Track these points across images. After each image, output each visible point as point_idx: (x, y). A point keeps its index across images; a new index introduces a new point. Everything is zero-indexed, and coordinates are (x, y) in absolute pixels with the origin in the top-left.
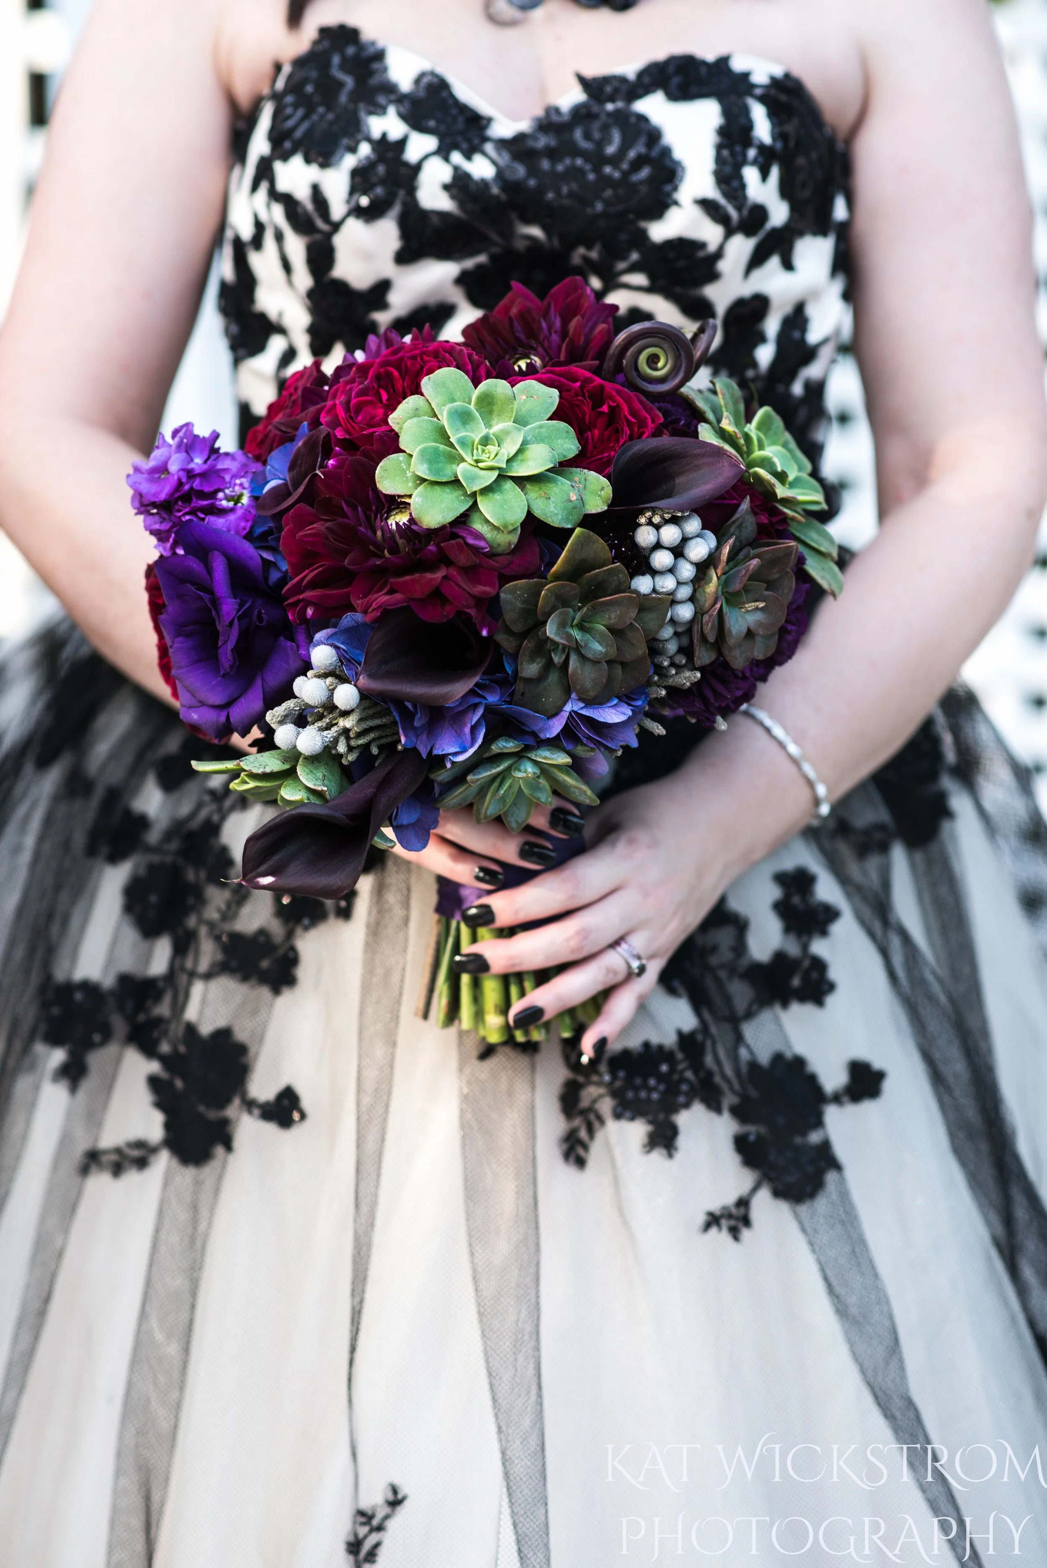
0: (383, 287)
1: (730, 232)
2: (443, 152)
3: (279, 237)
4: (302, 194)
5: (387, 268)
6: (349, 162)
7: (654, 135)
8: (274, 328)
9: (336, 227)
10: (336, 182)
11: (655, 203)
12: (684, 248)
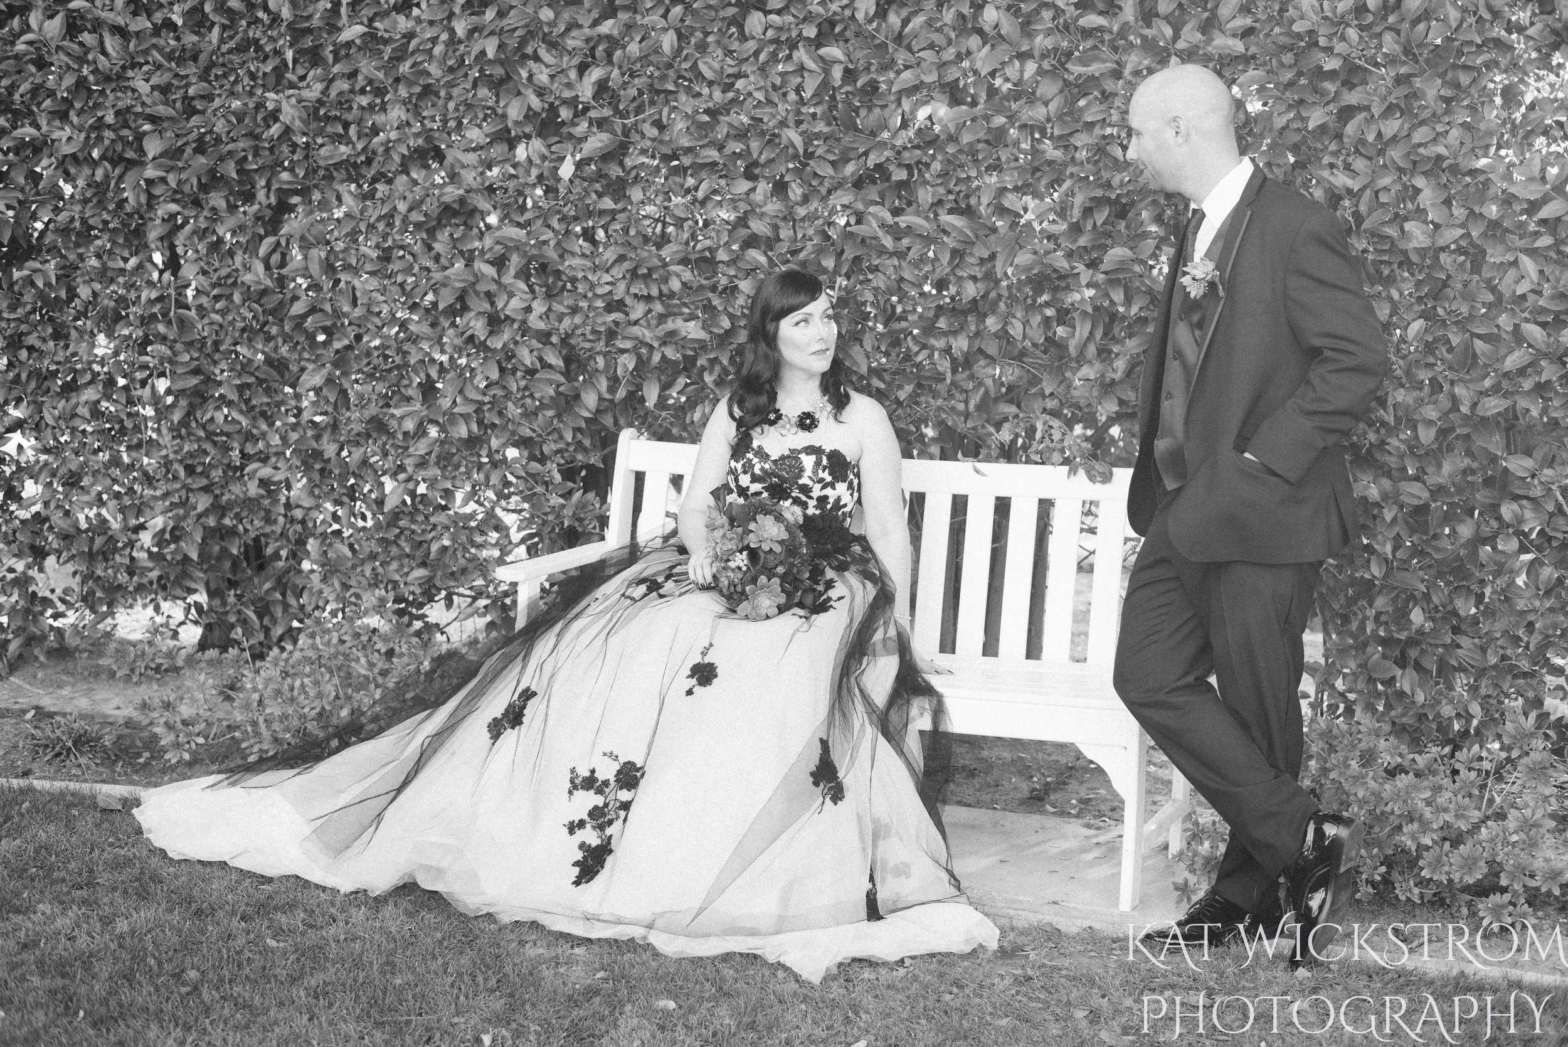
10: (739, 466)
11: (800, 476)
12: (805, 485)
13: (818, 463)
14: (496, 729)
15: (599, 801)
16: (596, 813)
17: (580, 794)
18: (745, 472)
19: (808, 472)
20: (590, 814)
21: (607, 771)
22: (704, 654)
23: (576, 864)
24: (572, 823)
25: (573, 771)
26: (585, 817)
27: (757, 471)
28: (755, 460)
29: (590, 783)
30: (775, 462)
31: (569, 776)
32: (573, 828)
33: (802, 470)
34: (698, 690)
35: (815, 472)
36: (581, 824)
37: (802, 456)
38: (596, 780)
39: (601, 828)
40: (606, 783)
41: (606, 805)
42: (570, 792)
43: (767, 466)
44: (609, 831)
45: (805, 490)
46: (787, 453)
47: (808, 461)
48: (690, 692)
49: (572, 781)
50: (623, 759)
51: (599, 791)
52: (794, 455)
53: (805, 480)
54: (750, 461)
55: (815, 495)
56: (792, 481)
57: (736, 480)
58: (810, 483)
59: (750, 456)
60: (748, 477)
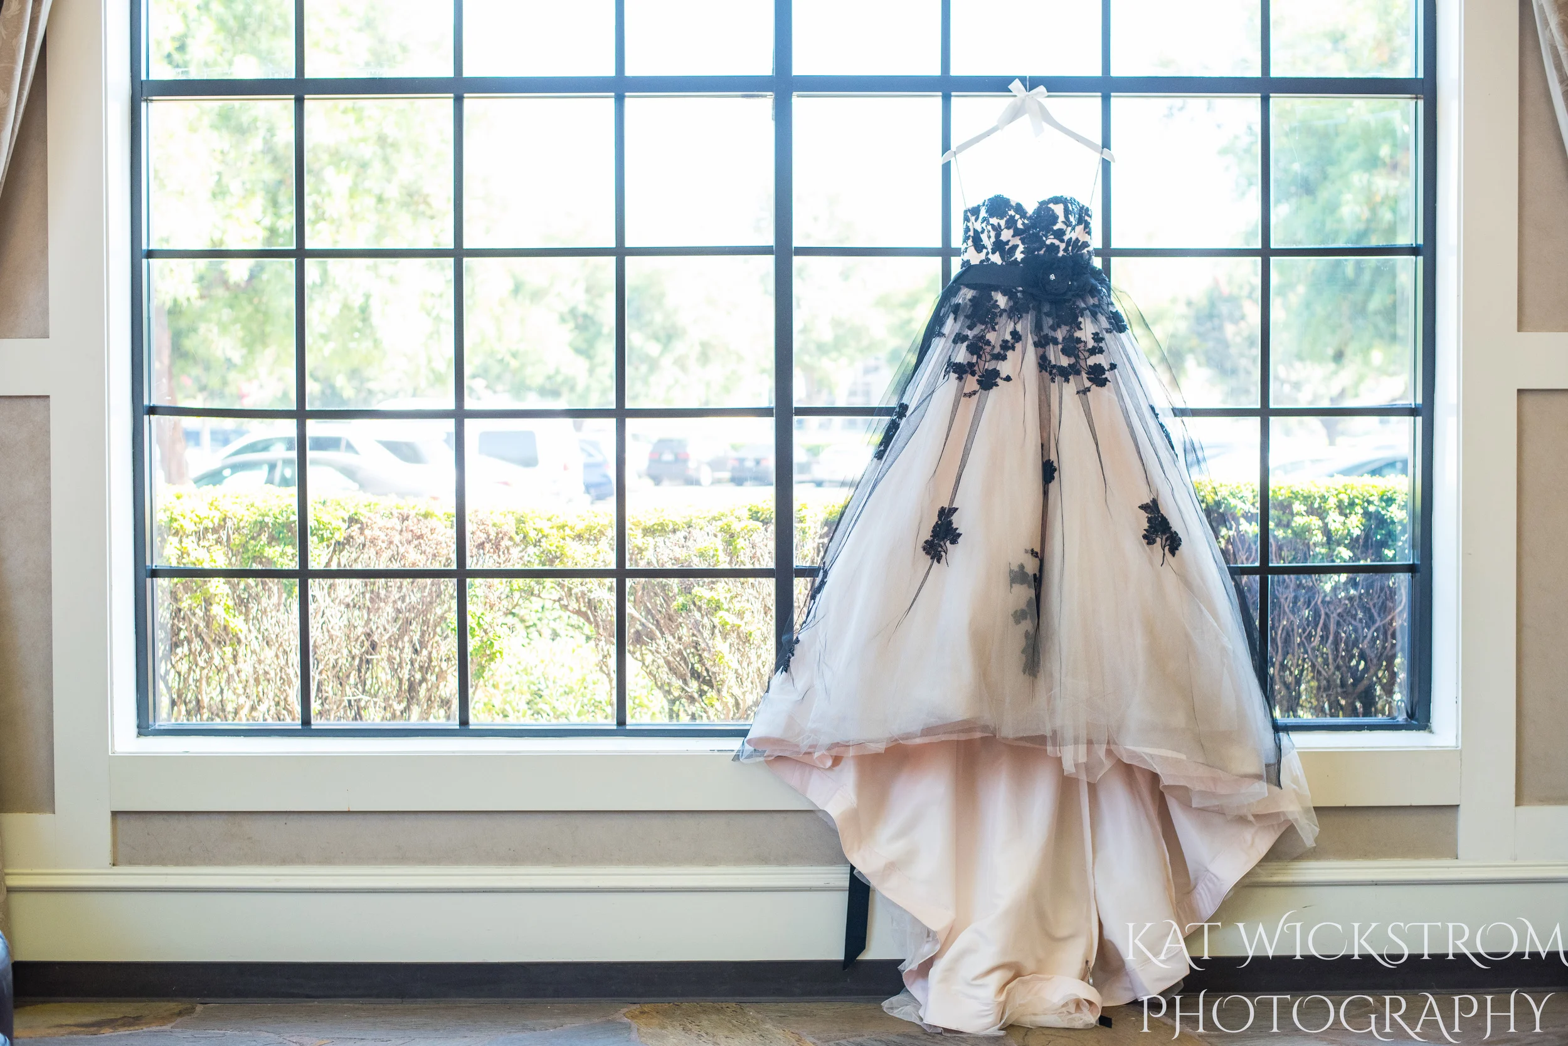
0: (1009, 241)
1: (1067, 226)
2: (1021, 218)
3: (989, 232)
4: (996, 224)
5: (1010, 238)
6: (1005, 219)
7: (1053, 211)
8: (984, 247)
9: (1002, 230)
11: (1053, 224)
12: (1059, 230)
13: (1066, 210)
19: (1061, 217)
27: (1020, 226)
33: (1056, 217)
35: (1067, 218)
47: (1058, 209)
53: (1059, 226)
54: (1012, 217)
55: (1066, 238)
56: (1048, 230)
57: (998, 235)
58: (1064, 227)
59: (1012, 213)
60: (1011, 232)
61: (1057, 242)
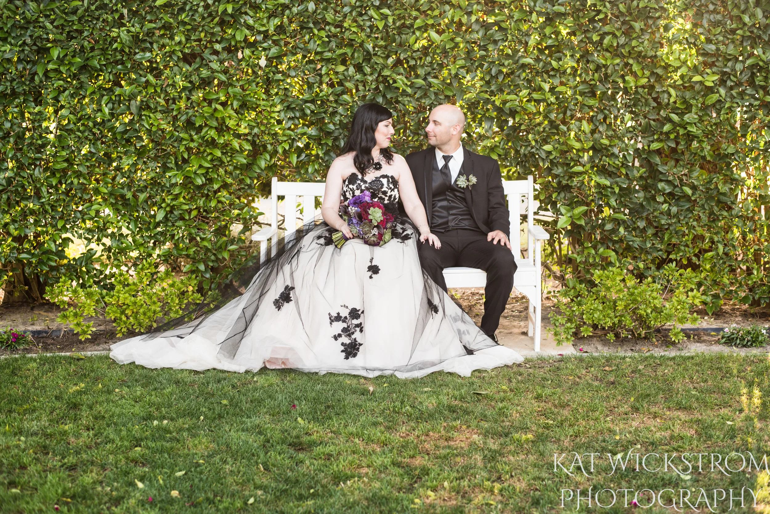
1: (389, 189)
3: (349, 191)
4: (351, 188)
7: (381, 182)
10: (355, 187)
11: (382, 188)
12: (385, 191)
13: (388, 181)
14: (278, 304)
15: (345, 325)
16: (345, 330)
17: (335, 324)
18: (358, 189)
19: (386, 185)
20: (342, 331)
21: (345, 313)
22: (371, 261)
23: (342, 351)
24: (335, 336)
25: (329, 314)
26: (341, 332)
27: (363, 188)
28: (362, 184)
29: (338, 318)
30: (370, 183)
31: (328, 317)
32: (336, 338)
33: (383, 185)
34: (373, 276)
35: (388, 185)
36: (340, 335)
37: (381, 179)
38: (341, 317)
39: (349, 335)
40: (346, 318)
41: (348, 327)
42: (331, 323)
43: (367, 185)
44: (353, 337)
45: (385, 193)
46: (374, 179)
47: (384, 181)
48: (371, 277)
49: (330, 319)
50: (350, 308)
51: (344, 321)
52: (377, 179)
53: (384, 189)
54: (359, 184)
55: (388, 195)
56: (379, 190)
57: (353, 193)
58: (387, 190)
59: (359, 182)
60: (359, 191)
61: (383, 196)
